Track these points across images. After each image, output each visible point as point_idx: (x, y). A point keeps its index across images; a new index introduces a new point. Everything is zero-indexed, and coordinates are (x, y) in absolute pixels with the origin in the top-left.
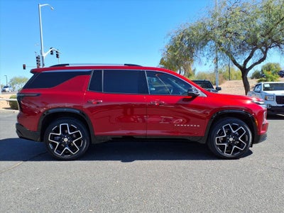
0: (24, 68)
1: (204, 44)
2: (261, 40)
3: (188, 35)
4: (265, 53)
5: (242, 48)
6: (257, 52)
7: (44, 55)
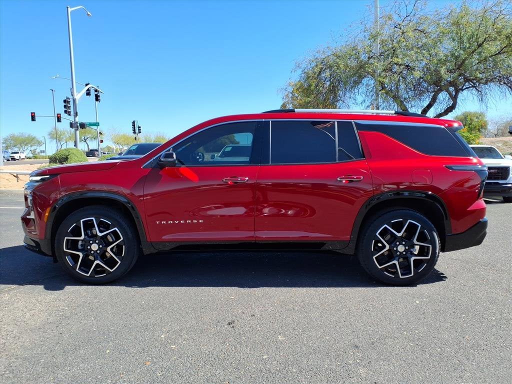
0: (33, 118)
1: (357, 83)
2: (448, 77)
3: (330, 67)
4: (454, 98)
5: (418, 90)
6: (443, 96)
7: (78, 96)
